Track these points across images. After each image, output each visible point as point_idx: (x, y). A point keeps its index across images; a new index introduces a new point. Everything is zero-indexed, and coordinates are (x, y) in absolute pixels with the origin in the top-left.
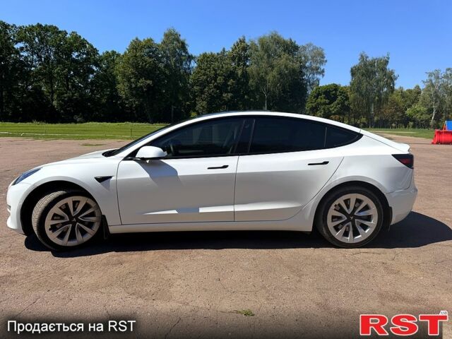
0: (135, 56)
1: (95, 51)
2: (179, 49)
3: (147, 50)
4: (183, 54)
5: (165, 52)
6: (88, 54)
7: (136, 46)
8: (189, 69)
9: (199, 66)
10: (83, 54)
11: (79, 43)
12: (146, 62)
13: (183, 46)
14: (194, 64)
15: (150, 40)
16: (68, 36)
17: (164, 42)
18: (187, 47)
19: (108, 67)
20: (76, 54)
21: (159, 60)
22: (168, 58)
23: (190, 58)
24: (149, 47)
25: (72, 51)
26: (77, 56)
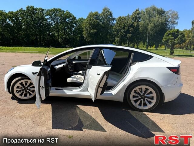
0: (90, 19)
1: (75, 18)
2: (109, 15)
3: (95, 17)
4: (111, 17)
5: (103, 17)
6: (72, 19)
7: (91, 15)
8: (113, 24)
9: (117, 23)
10: (70, 19)
11: (69, 15)
12: (94, 22)
14: (115, 22)
15: (97, 12)
16: (65, 12)
17: (102, 13)
18: (112, 14)
19: (80, 25)
20: (68, 19)
21: (100, 21)
22: (104, 19)
23: (114, 19)
24: (96, 15)
25: (66, 18)
26: (68, 20)
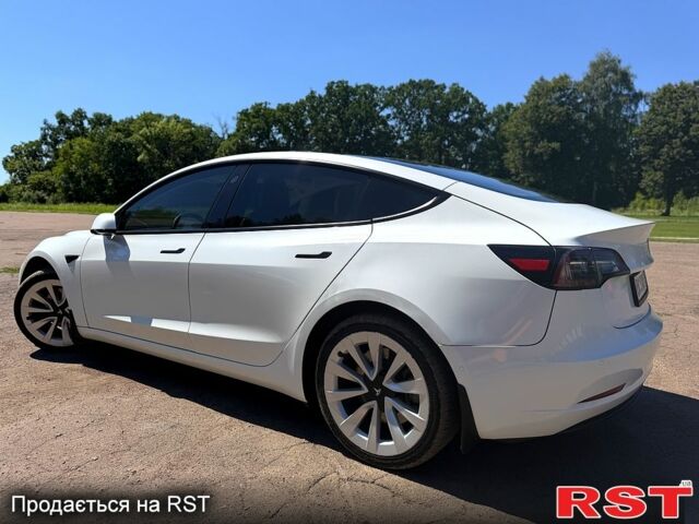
0: (537, 106)
2: (616, 85)
3: (558, 94)
4: (625, 92)
5: (588, 94)
6: (471, 112)
7: (540, 91)
8: (634, 116)
9: (653, 110)
10: (464, 113)
11: (460, 98)
13: (625, 78)
14: (643, 107)
15: (564, 78)
16: (447, 90)
17: (588, 78)
18: (632, 79)
20: (455, 114)
23: (638, 97)
25: (448, 112)
26: (456, 118)
